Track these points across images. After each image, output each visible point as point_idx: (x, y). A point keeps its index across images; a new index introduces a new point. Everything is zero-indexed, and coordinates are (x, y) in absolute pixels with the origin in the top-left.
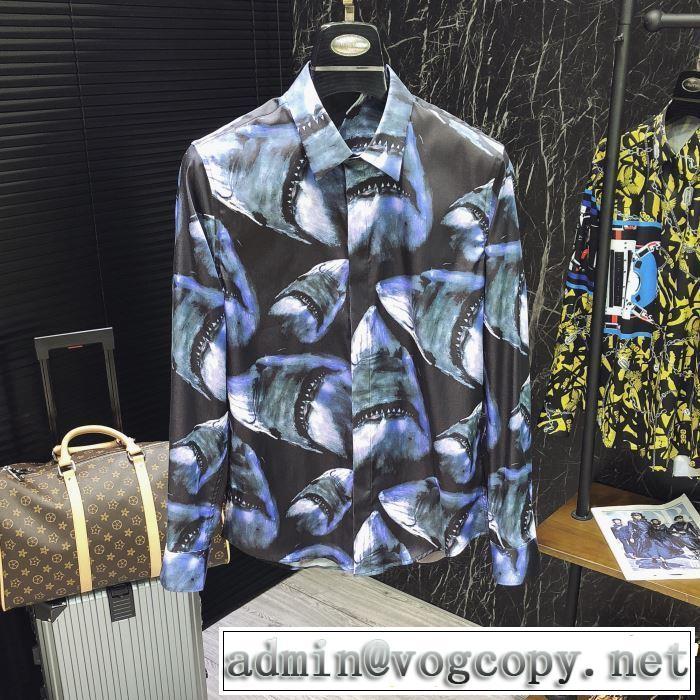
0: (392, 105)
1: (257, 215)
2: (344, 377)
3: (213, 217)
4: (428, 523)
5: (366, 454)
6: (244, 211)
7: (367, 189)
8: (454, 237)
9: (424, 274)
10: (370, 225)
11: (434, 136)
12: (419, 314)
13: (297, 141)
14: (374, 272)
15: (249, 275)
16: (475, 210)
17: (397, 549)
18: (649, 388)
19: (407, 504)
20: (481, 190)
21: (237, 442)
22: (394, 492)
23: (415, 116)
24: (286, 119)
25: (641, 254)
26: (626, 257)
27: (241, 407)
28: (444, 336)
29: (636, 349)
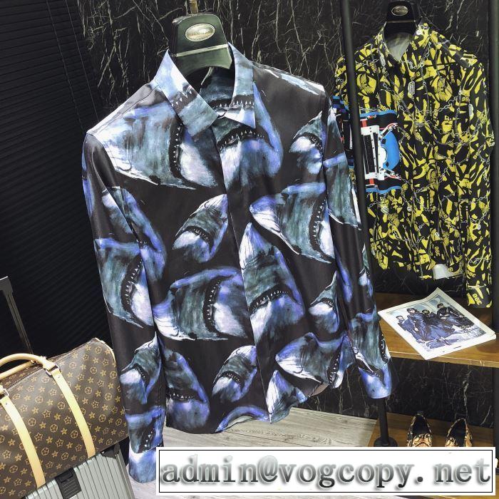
0: (240, 72)
1: (153, 178)
2: (237, 280)
3: (119, 187)
4: (311, 367)
5: (262, 331)
6: (143, 177)
7: (231, 139)
8: (299, 160)
9: (284, 191)
10: (238, 165)
11: (272, 89)
12: (284, 221)
13: (172, 114)
14: (246, 199)
15: (153, 225)
16: (311, 137)
17: (294, 393)
18: (406, 223)
19: (294, 358)
20: (313, 122)
21: (168, 353)
22: (285, 352)
23: (256, 77)
24: (160, 99)
25: (384, 134)
26: (372, 138)
27: (166, 326)
28: (303, 231)
29: (391, 198)
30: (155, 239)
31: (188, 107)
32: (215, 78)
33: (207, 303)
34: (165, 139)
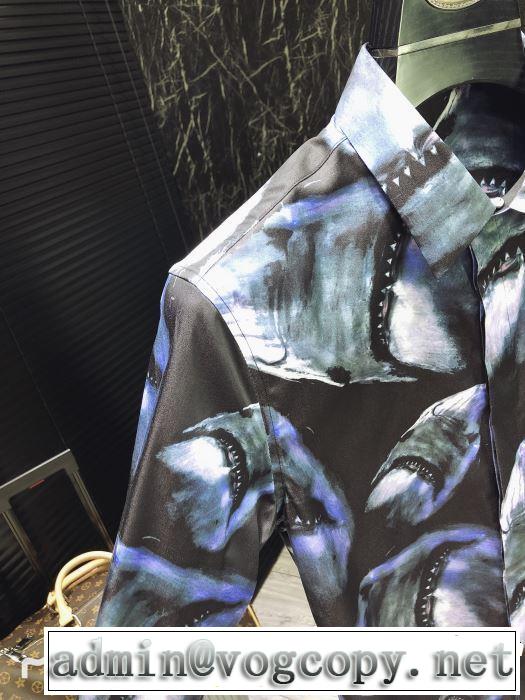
1: (335, 372)
7: (504, 261)
30: (333, 500)
31: (426, 191)
32: (463, 119)
33: (422, 594)
34: (361, 276)
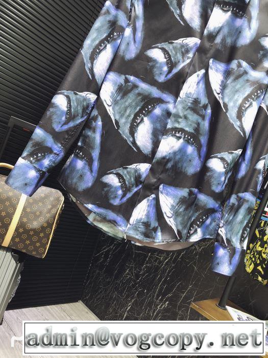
2: (171, 107)
4: (179, 219)
7: (226, 7)
12: (229, 81)
14: (212, 52)
17: (155, 230)
19: (172, 202)
21: (95, 113)
22: (169, 190)
27: (107, 92)
28: (237, 100)
33: (140, 111)
